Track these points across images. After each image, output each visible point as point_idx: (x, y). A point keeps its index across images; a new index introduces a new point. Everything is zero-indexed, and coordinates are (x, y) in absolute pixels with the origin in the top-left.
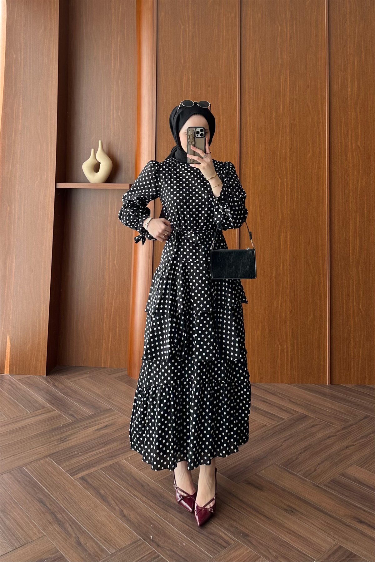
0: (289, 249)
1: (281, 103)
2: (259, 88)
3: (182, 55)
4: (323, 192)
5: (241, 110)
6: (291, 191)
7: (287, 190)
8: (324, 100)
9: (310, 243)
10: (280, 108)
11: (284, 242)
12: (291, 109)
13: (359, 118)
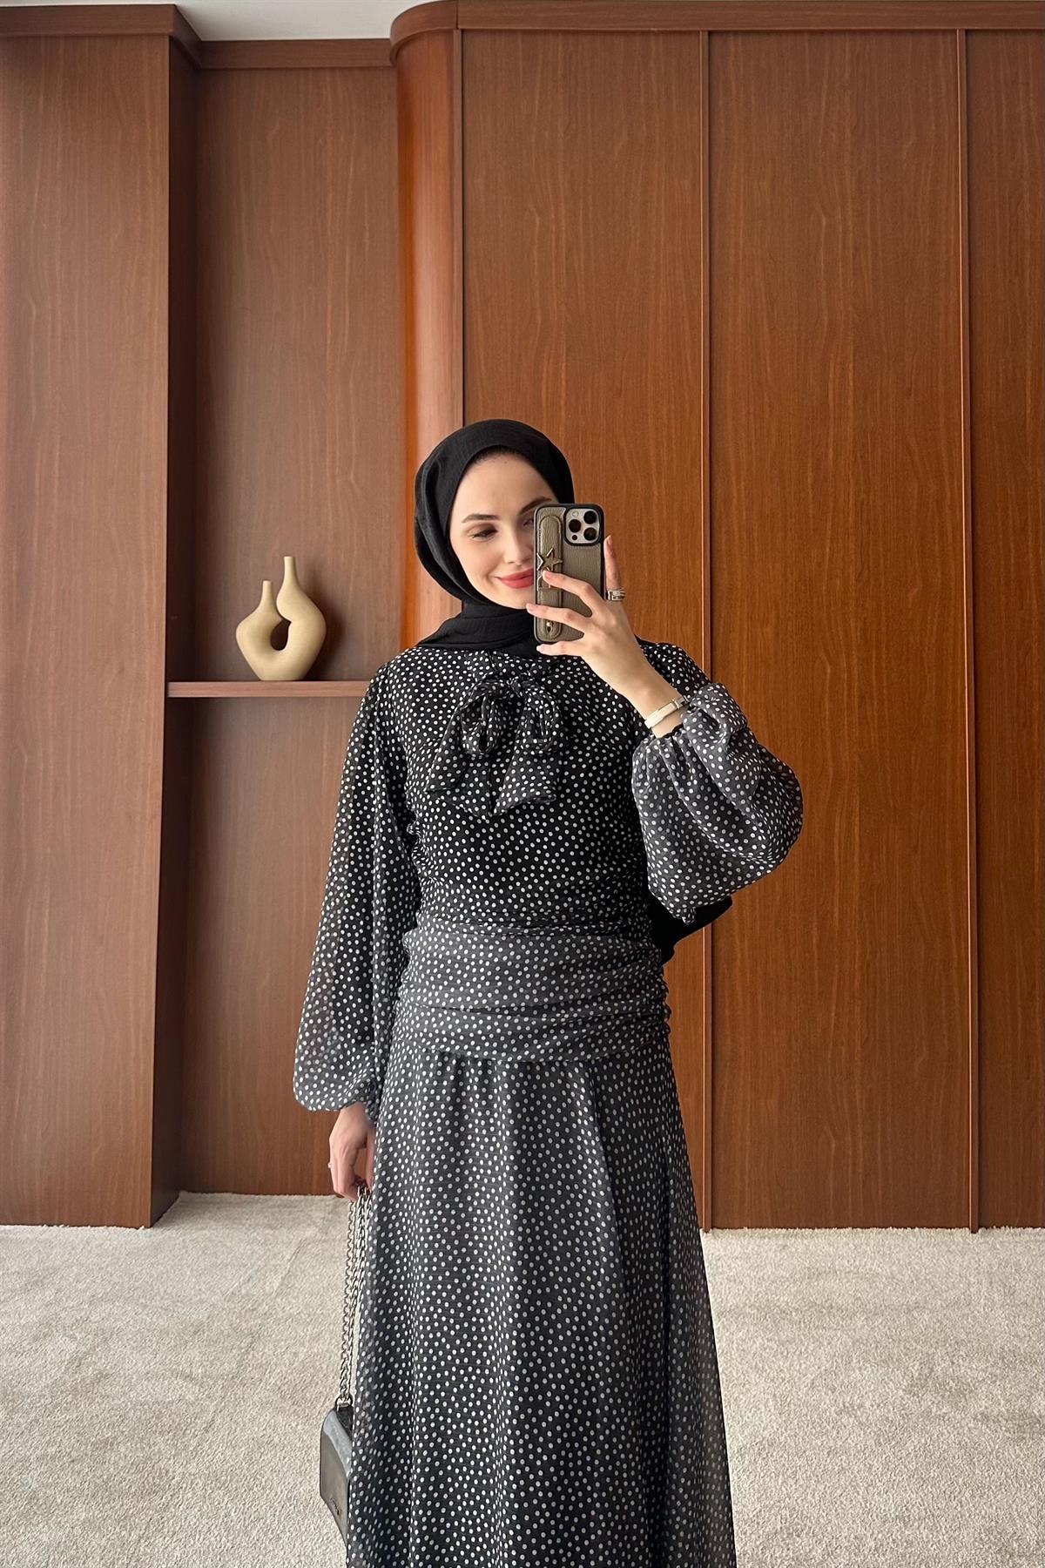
0: (857, 866)
1: (831, 440)
2: (766, 399)
3: (538, 304)
4: (954, 700)
5: (714, 461)
6: (862, 698)
7: (849, 695)
8: (957, 434)
9: (920, 848)
10: (826, 456)
11: (842, 846)
12: (859, 459)
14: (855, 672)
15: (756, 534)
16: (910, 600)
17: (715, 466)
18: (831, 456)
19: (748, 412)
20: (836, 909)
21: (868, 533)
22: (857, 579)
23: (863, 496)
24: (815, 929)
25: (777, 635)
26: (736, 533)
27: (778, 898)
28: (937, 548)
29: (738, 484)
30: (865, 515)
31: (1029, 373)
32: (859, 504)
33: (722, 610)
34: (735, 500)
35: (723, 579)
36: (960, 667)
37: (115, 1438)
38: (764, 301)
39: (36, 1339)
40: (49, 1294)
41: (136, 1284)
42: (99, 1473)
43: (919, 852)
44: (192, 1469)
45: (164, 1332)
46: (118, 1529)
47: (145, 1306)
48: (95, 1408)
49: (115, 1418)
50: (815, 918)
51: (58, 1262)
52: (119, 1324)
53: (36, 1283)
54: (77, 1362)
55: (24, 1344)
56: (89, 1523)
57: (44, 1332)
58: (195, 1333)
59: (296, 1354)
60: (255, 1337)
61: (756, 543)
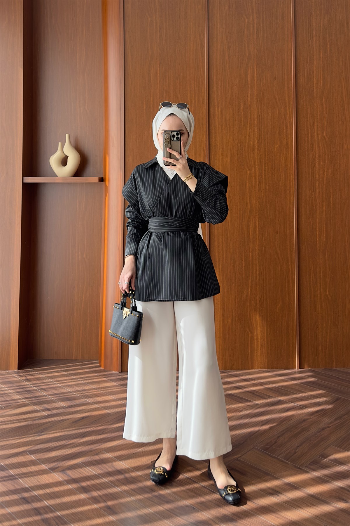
0: (258, 238)
2: (227, 81)
3: (149, 48)
4: (290, 183)
5: (210, 102)
6: (259, 182)
7: (255, 181)
8: (291, 92)
9: (278, 232)
10: (248, 100)
11: (253, 232)
12: (258, 101)
13: (325, 109)
14: (257, 173)
15: (224, 127)
16: (276, 149)
17: (210, 104)
18: (249, 100)
19: (221, 85)
20: (251, 254)
21: (262, 126)
22: (258, 142)
23: (259, 114)
24: (244, 261)
25: (231, 161)
26: (217, 127)
27: (231, 251)
28: (284, 131)
29: (218, 109)
30: (261, 120)
31: (315, 72)
32: (258, 116)
33: (213, 152)
34: (217, 115)
35: (213, 143)
36: (292, 171)
38: (226, 47)
43: (278, 234)
50: (244, 257)
61: (224, 130)
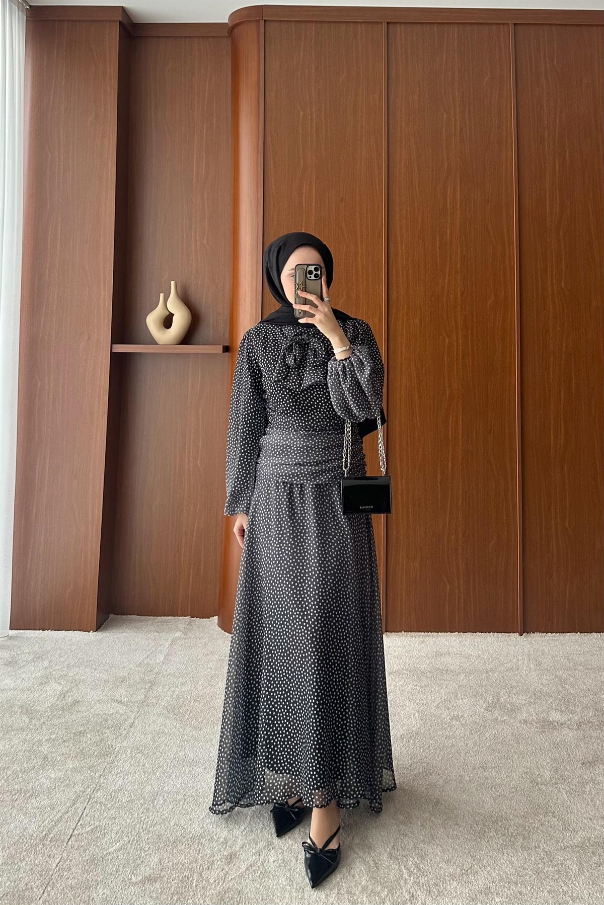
0: (460, 440)
2: (416, 203)
3: (301, 155)
4: (510, 356)
5: (390, 236)
6: (463, 355)
7: (457, 354)
10: (446, 233)
11: (453, 430)
12: (463, 235)
13: (562, 248)
14: (460, 342)
15: (410, 272)
16: (488, 305)
17: (390, 238)
18: (448, 233)
19: (407, 210)
20: (450, 463)
21: (467, 272)
22: (461, 295)
23: (464, 253)
24: (439, 474)
25: (421, 323)
26: (400, 272)
27: (420, 458)
28: (502, 279)
29: (402, 246)
30: (465, 263)
31: (548, 192)
32: (463, 258)
33: (393, 310)
34: (400, 255)
35: (394, 296)
36: (513, 340)
37: (85, 731)
38: (415, 155)
39: (41, 684)
40: (46, 663)
41: (90, 659)
42: (77, 747)
43: (492, 433)
44: (125, 744)
45: (107, 681)
46: (89, 772)
47: (96, 669)
48: (74, 717)
49: (84, 722)
50: (439, 468)
51: (49, 648)
52: (83, 677)
53: (39, 658)
54: (63, 695)
55: (36, 686)
56: (74, 770)
57: (45, 681)
58: (122, 681)
59: (174, 692)
60: (153, 684)
61: (410, 278)
